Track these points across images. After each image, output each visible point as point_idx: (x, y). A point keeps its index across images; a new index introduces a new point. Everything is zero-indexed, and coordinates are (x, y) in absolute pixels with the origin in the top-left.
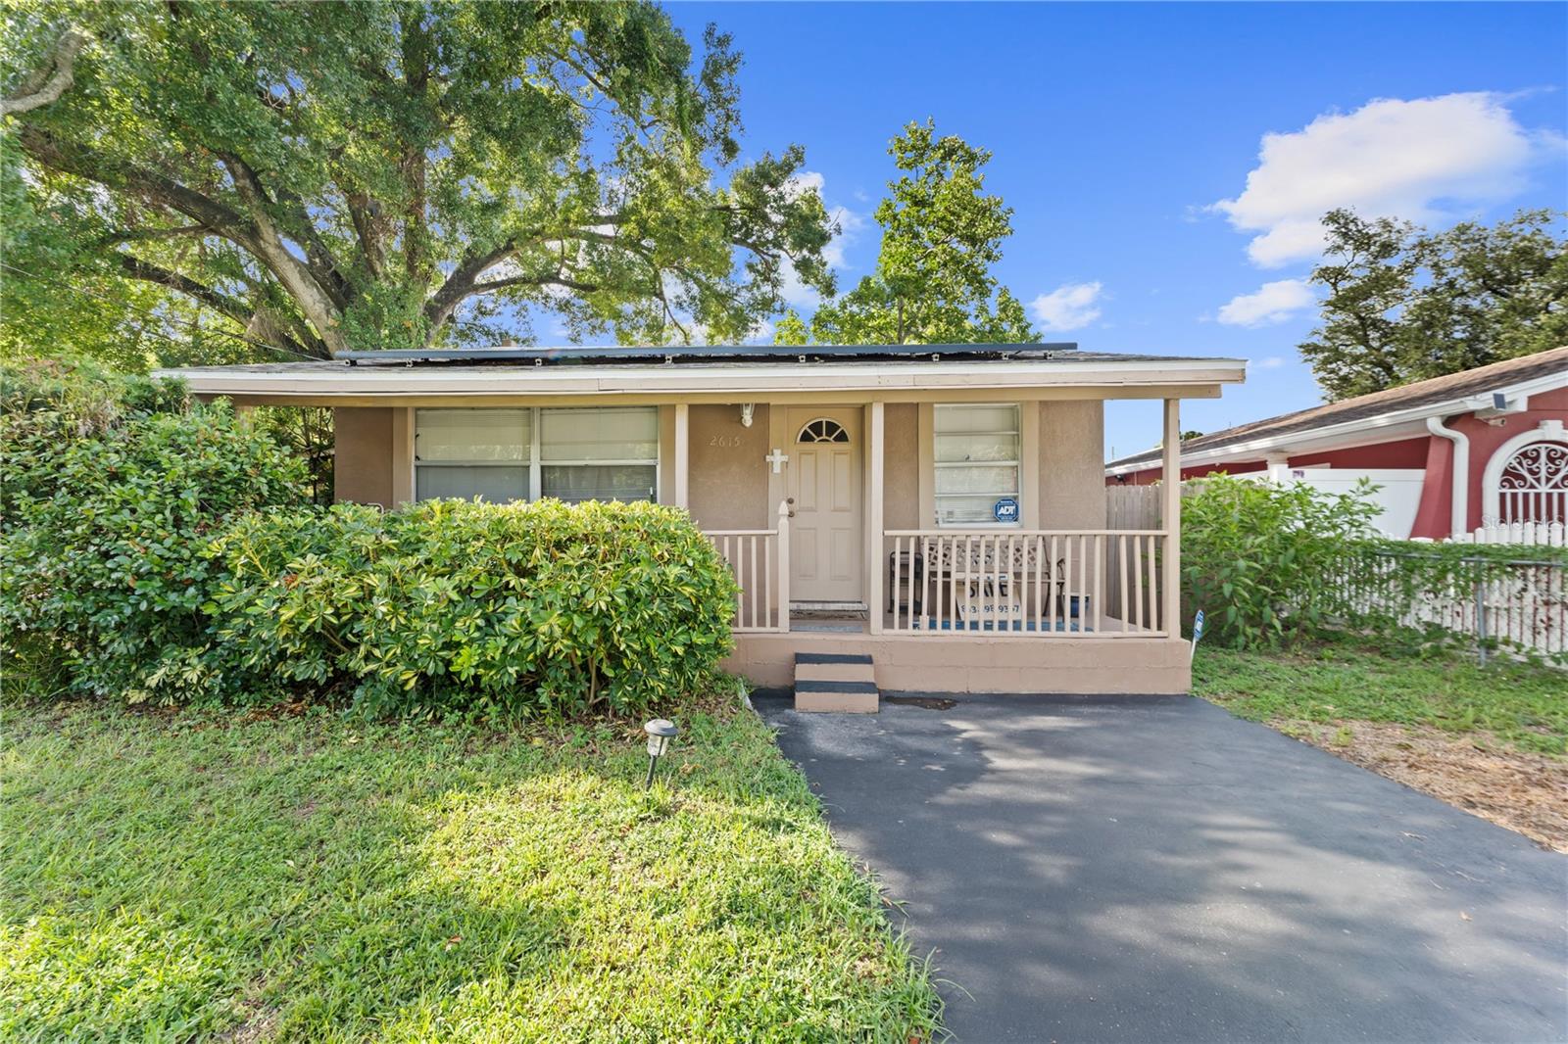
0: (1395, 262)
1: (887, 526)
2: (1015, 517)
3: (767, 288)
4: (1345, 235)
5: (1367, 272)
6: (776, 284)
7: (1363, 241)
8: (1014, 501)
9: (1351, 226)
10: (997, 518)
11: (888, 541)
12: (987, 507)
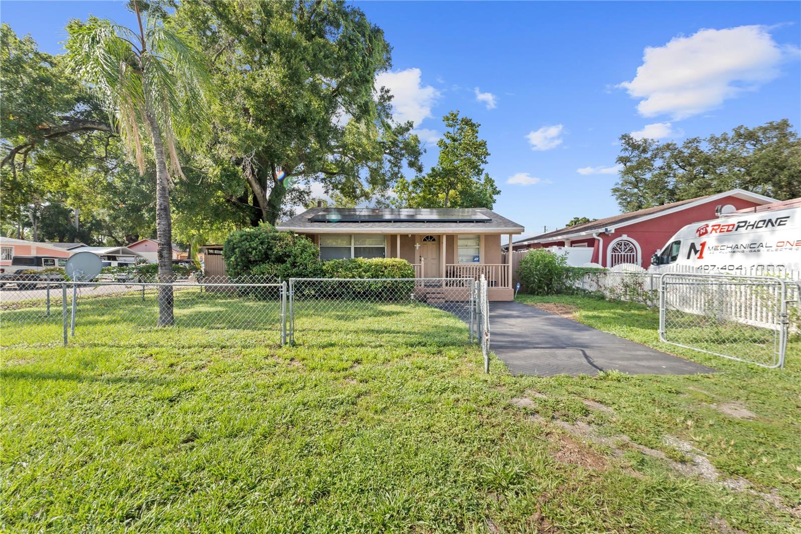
0: (649, 155)
1: (447, 263)
2: (478, 261)
3: (396, 169)
4: (628, 144)
5: (637, 159)
6: (399, 167)
7: (635, 147)
8: (478, 257)
9: (631, 141)
10: (474, 261)
11: (447, 267)
12: (472, 258)
